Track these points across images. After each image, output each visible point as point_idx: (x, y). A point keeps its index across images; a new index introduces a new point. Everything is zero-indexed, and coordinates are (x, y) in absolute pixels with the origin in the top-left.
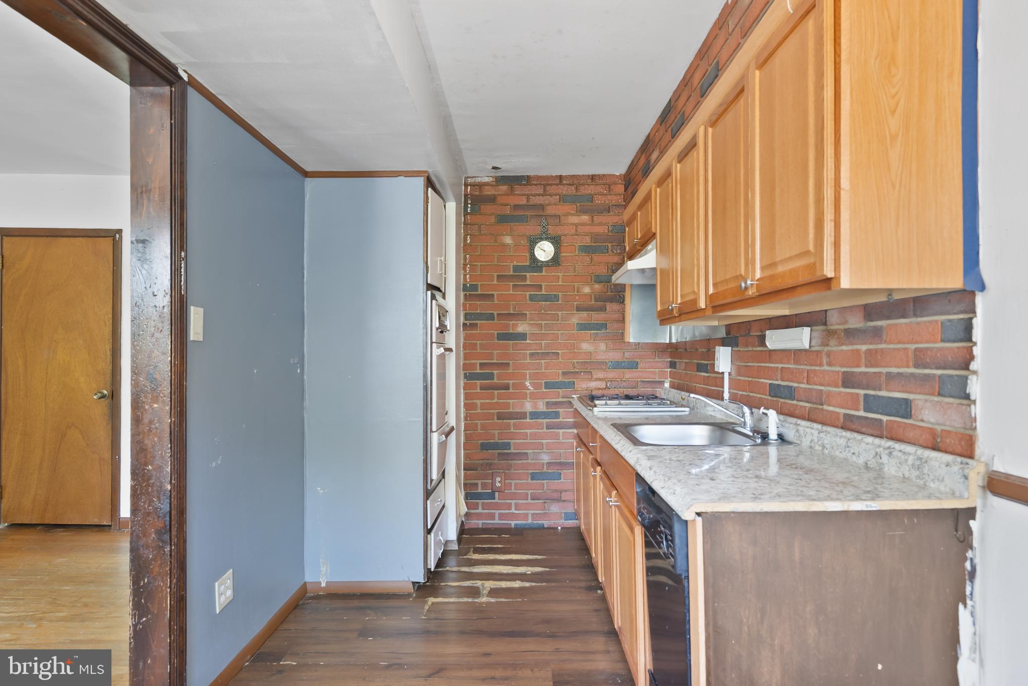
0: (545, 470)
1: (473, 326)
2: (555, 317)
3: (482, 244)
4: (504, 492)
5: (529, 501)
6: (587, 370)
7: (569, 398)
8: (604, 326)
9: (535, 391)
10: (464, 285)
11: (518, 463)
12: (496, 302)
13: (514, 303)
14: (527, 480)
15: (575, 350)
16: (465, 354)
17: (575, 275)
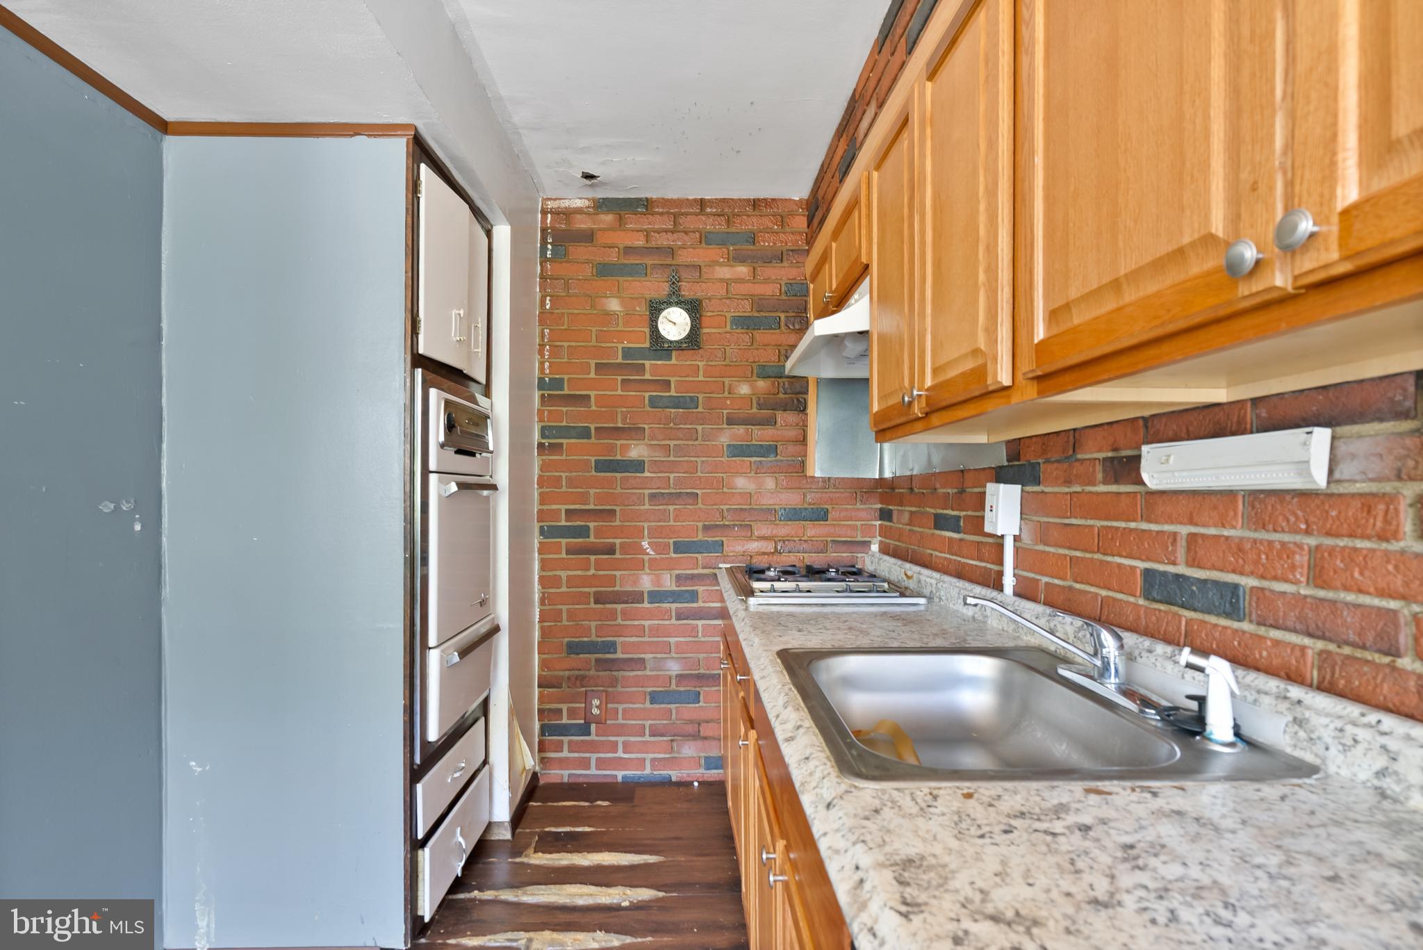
0: (673, 687)
1: (554, 448)
2: (693, 435)
3: (571, 311)
4: (605, 723)
5: (647, 738)
6: (743, 523)
7: (714, 568)
8: (773, 450)
9: (658, 557)
10: (541, 380)
11: (629, 677)
12: (594, 408)
13: (625, 410)
14: (644, 704)
15: (725, 490)
16: (541, 495)
17: (726, 366)
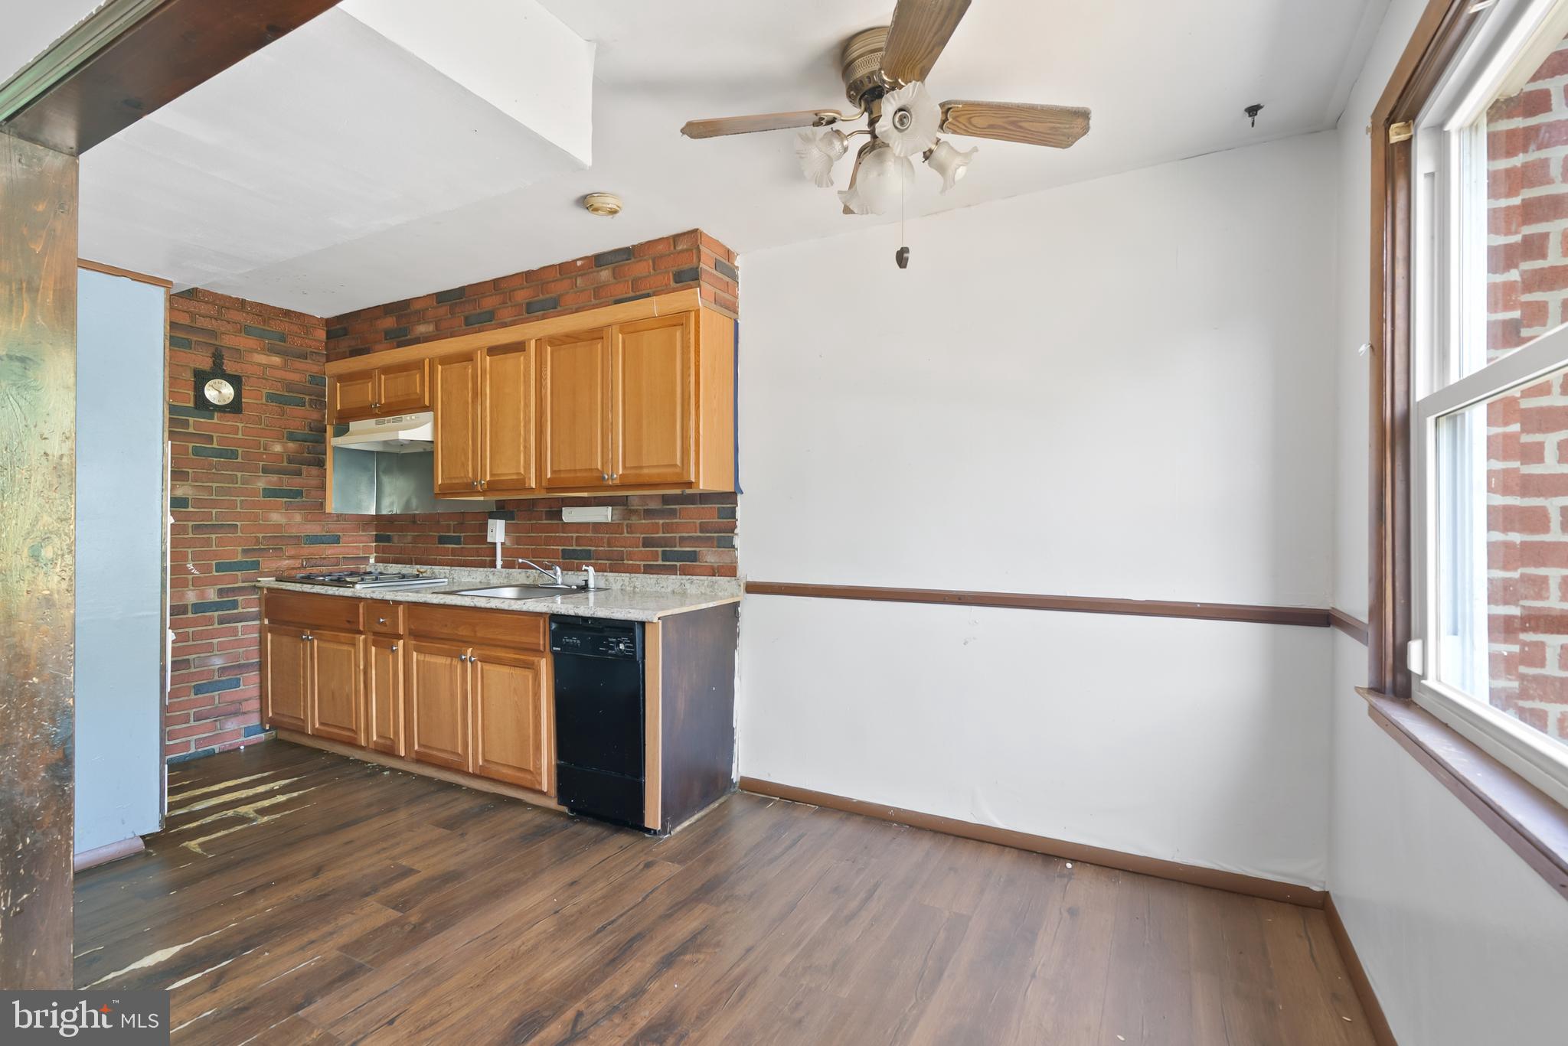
0: (216, 678)
2: (233, 479)
6: (275, 547)
7: (253, 582)
8: (298, 494)
9: (202, 575)
14: (188, 696)
15: (261, 522)
17: (262, 429)
